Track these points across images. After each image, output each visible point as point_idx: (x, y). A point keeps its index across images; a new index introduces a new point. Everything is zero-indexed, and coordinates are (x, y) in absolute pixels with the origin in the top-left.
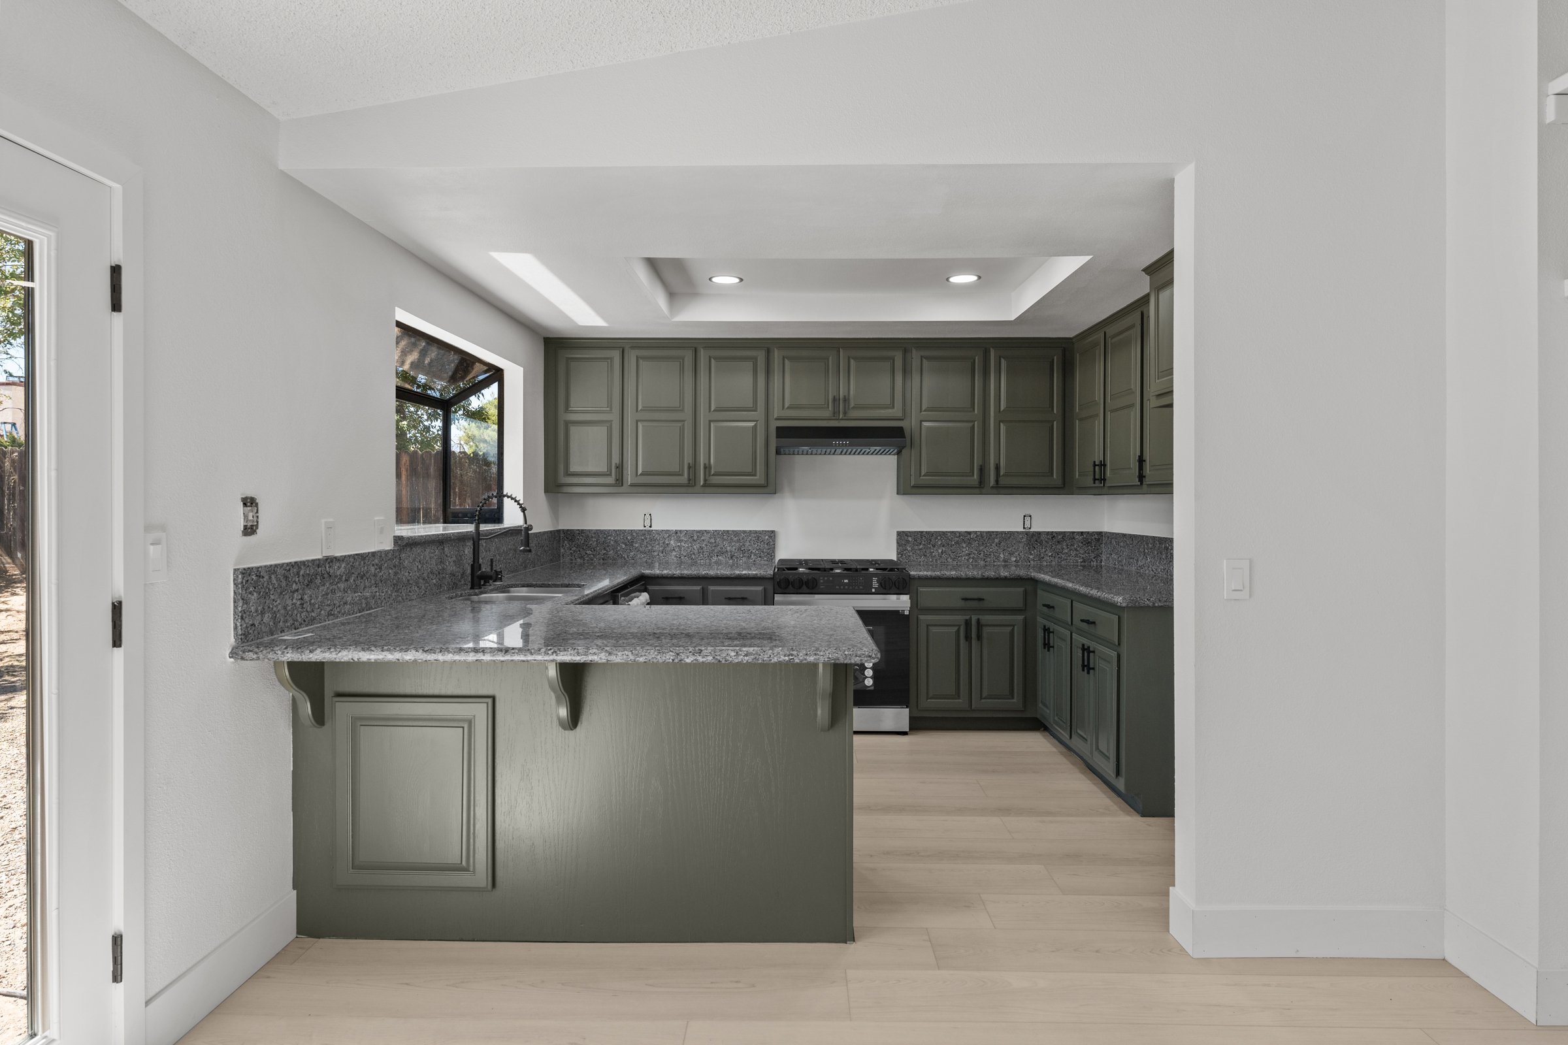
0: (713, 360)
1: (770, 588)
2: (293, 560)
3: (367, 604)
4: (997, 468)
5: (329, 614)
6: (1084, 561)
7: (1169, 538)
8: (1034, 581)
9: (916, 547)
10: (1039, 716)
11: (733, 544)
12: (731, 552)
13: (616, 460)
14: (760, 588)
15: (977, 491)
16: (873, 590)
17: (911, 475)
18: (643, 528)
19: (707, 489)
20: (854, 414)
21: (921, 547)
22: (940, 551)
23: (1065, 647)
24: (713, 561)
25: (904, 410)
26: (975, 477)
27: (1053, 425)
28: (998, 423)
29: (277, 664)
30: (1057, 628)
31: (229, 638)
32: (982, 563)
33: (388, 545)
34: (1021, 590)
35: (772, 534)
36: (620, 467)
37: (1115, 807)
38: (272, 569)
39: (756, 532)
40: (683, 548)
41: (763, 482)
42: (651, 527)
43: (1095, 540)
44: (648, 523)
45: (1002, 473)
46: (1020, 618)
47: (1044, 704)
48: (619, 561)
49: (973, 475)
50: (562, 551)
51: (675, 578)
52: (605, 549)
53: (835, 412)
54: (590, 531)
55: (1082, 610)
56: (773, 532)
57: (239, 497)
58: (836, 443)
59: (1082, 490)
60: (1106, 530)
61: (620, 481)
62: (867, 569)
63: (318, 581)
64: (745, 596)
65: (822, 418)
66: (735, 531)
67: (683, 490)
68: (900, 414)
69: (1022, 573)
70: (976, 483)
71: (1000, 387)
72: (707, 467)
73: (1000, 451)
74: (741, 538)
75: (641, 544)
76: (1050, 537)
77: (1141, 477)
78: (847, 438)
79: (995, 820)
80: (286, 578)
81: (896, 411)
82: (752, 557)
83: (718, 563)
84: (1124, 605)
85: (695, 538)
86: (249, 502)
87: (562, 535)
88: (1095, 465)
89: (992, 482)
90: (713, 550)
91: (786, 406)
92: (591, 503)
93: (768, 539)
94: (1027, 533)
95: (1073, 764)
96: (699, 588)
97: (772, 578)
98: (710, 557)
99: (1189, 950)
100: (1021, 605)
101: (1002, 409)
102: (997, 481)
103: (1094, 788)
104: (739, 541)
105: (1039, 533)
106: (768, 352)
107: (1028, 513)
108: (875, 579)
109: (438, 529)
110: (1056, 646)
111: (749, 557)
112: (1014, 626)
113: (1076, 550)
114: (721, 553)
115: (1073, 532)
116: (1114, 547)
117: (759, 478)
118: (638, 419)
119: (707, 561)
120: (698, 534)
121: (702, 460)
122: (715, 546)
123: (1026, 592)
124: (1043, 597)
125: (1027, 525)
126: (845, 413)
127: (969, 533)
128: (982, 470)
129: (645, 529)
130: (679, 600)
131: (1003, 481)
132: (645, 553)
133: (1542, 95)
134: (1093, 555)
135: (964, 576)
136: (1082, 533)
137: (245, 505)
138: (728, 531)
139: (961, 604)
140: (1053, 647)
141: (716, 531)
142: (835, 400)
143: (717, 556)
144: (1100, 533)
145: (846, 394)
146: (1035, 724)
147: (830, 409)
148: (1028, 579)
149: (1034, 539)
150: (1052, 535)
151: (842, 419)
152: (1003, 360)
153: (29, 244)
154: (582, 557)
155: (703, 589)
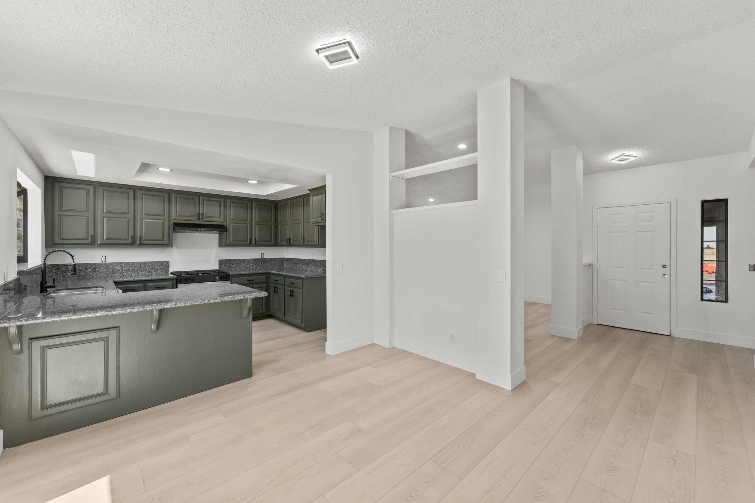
0: (143, 195)
1: (174, 282)
4: (256, 239)
6: (279, 267)
7: (324, 261)
8: (269, 273)
9: (226, 265)
10: (271, 314)
11: (149, 267)
12: (148, 270)
13: (91, 233)
14: (171, 283)
15: (249, 246)
16: (217, 280)
17: (227, 241)
18: (101, 262)
19: (140, 246)
20: (205, 219)
21: (228, 265)
22: (234, 266)
23: (283, 292)
24: (139, 274)
25: (224, 219)
26: (248, 242)
27: (272, 227)
28: (256, 225)
30: (278, 286)
32: (248, 269)
34: (265, 276)
36: (93, 237)
37: (301, 332)
39: (160, 262)
40: (124, 270)
41: (167, 243)
42: (106, 261)
43: (282, 261)
44: (104, 260)
45: (257, 241)
46: (265, 285)
47: (273, 309)
48: (88, 277)
49: (248, 241)
51: (130, 281)
52: (79, 272)
53: (198, 219)
55: (288, 280)
56: (168, 261)
58: (200, 230)
59: (282, 246)
60: (285, 257)
61: (92, 242)
64: (164, 286)
65: (193, 220)
66: (150, 262)
67: (128, 246)
68: (223, 220)
69: (266, 271)
70: (249, 244)
71: (256, 214)
72: (141, 237)
73: (256, 234)
74: (153, 264)
75: (100, 269)
76: (269, 260)
77: (303, 243)
78: (204, 228)
79: (272, 342)
81: (221, 219)
82: (159, 271)
84: (304, 277)
85: (130, 265)
88: (287, 239)
89: (254, 243)
90: (140, 270)
91: (178, 215)
93: (166, 265)
94: (262, 259)
95: (285, 324)
96: (141, 285)
97: (174, 279)
98: (138, 273)
99: (331, 355)
100: (265, 281)
101: (257, 221)
102: (255, 243)
103: (293, 329)
105: (266, 259)
106: (170, 194)
107: (263, 253)
108: (217, 276)
110: (278, 292)
111: (157, 272)
112: (263, 287)
113: (277, 263)
114: (143, 271)
115: (276, 258)
116: (289, 262)
117: (166, 241)
118: (104, 216)
119: (137, 274)
120: (132, 264)
121: (138, 234)
122: (140, 268)
123: (267, 277)
124: (272, 278)
125: (262, 256)
126: (202, 219)
127: (244, 259)
128: (250, 239)
129: (102, 262)
130: (133, 290)
131: (257, 243)
132: (103, 273)
133: (390, 176)
134: (282, 265)
135: (248, 273)
136: (279, 258)
138: (147, 262)
139: (247, 282)
140: (277, 292)
141: (141, 262)
142: (198, 214)
143: (142, 272)
144: (284, 258)
145: (203, 212)
146: (271, 316)
147: (196, 217)
148: (267, 273)
149: (265, 261)
150: (270, 259)
151: (201, 221)
152: (257, 205)
155: (144, 285)
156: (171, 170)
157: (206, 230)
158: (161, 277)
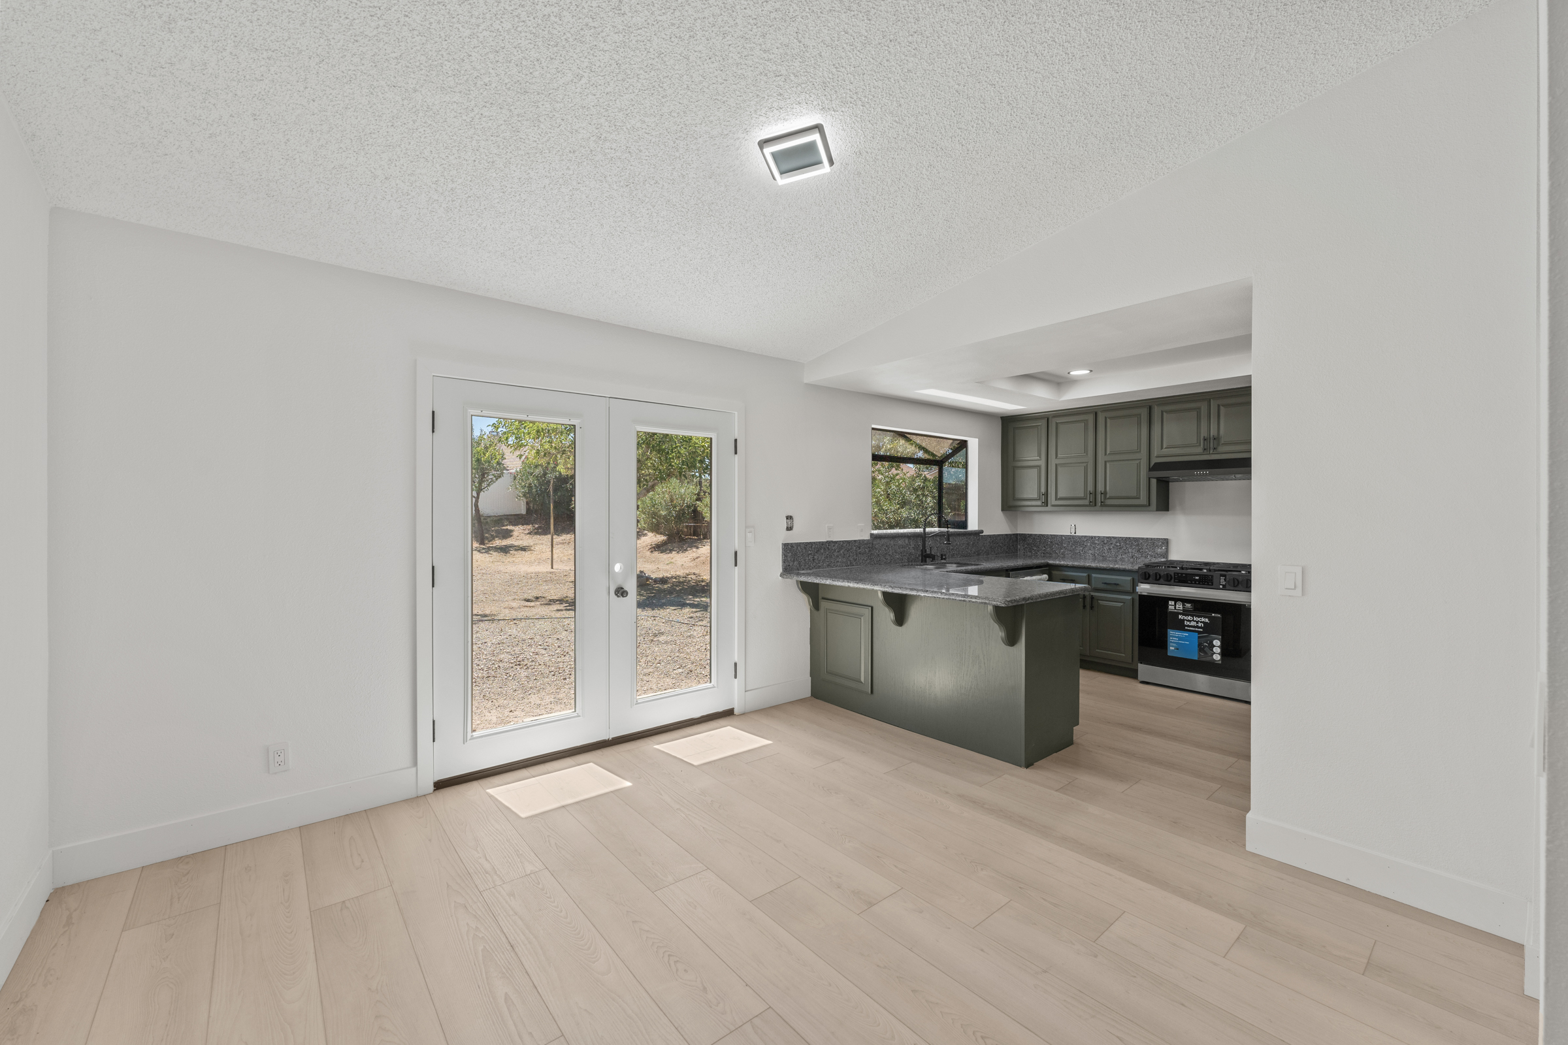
0: (1108, 420)
1: (1136, 578)
2: (809, 541)
3: (851, 563)
5: (828, 566)
11: (1134, 547)
12: (1132, 553)
13: (1043, 490)
14: (1129, 578)
16: (1221, 587)
18: (1070, 534)
19: (1104, 508)
20: (1223, 449)
24: (1118, 558)
29: (797, 581)
31: (779, 568)
33: (867, 537)
35: (1166, 542)
36: (1046, 494)
38: (798, 545)
39: (1152, 539)
40: (1096, 549)
41: (1145, 503)
42: (1076, 533)
44: (1073, 531)
48: (1054, 555)
50: (1019, 547)
51: (1069, 567)
52: (1045, 547)
53: (1203, 450)
54: (1035, 535)
56: (1166, 539)
57: (785, 515)
61: (1046, 504)
62: (1240, 571)
63: (822, 551)
64: (1118, 583)
65: (1196, 453)
66: (1135, 538)
67: (1088, 508)
72: (1104, 493)
74: (1140, 543)
75: (1068, 545)
78: (1206, 469)
80: (805, 548)
82: (1149, 557)
83: (1122, 560)
85: (1105, 542)
86: (789, 518)
87: (1019, 537)
90: (1119, 551)
91: (1164, 447)
92: (1037, 517)
93: (1163, 545)
96: (1085, 575)
97: (1136, 572)
98: (1116, 556)
104: (1138, 545)
106: (1150, 409)
108: (1222, 578)
109: (936, 529)
111: (1146, 557)
114: (1125, 553)
117: (1143, 501)
120: (1110, 539)
121: (1100, 488)
126: (1213, 449)
132: (1070, 551)
137: (787, 518)
138: (1130, 538)
141: (1121, 538)
142: (1206, 439)
143: (1121, 555)
145: (1216, 434)
147: (1202, 446)
151: (1209, 454)
153: (711, 439)
154: (1030, 552)
155: (1089, 576)
156: (1091, 371)
157: (1210, 474)
158: (1111, 566)
